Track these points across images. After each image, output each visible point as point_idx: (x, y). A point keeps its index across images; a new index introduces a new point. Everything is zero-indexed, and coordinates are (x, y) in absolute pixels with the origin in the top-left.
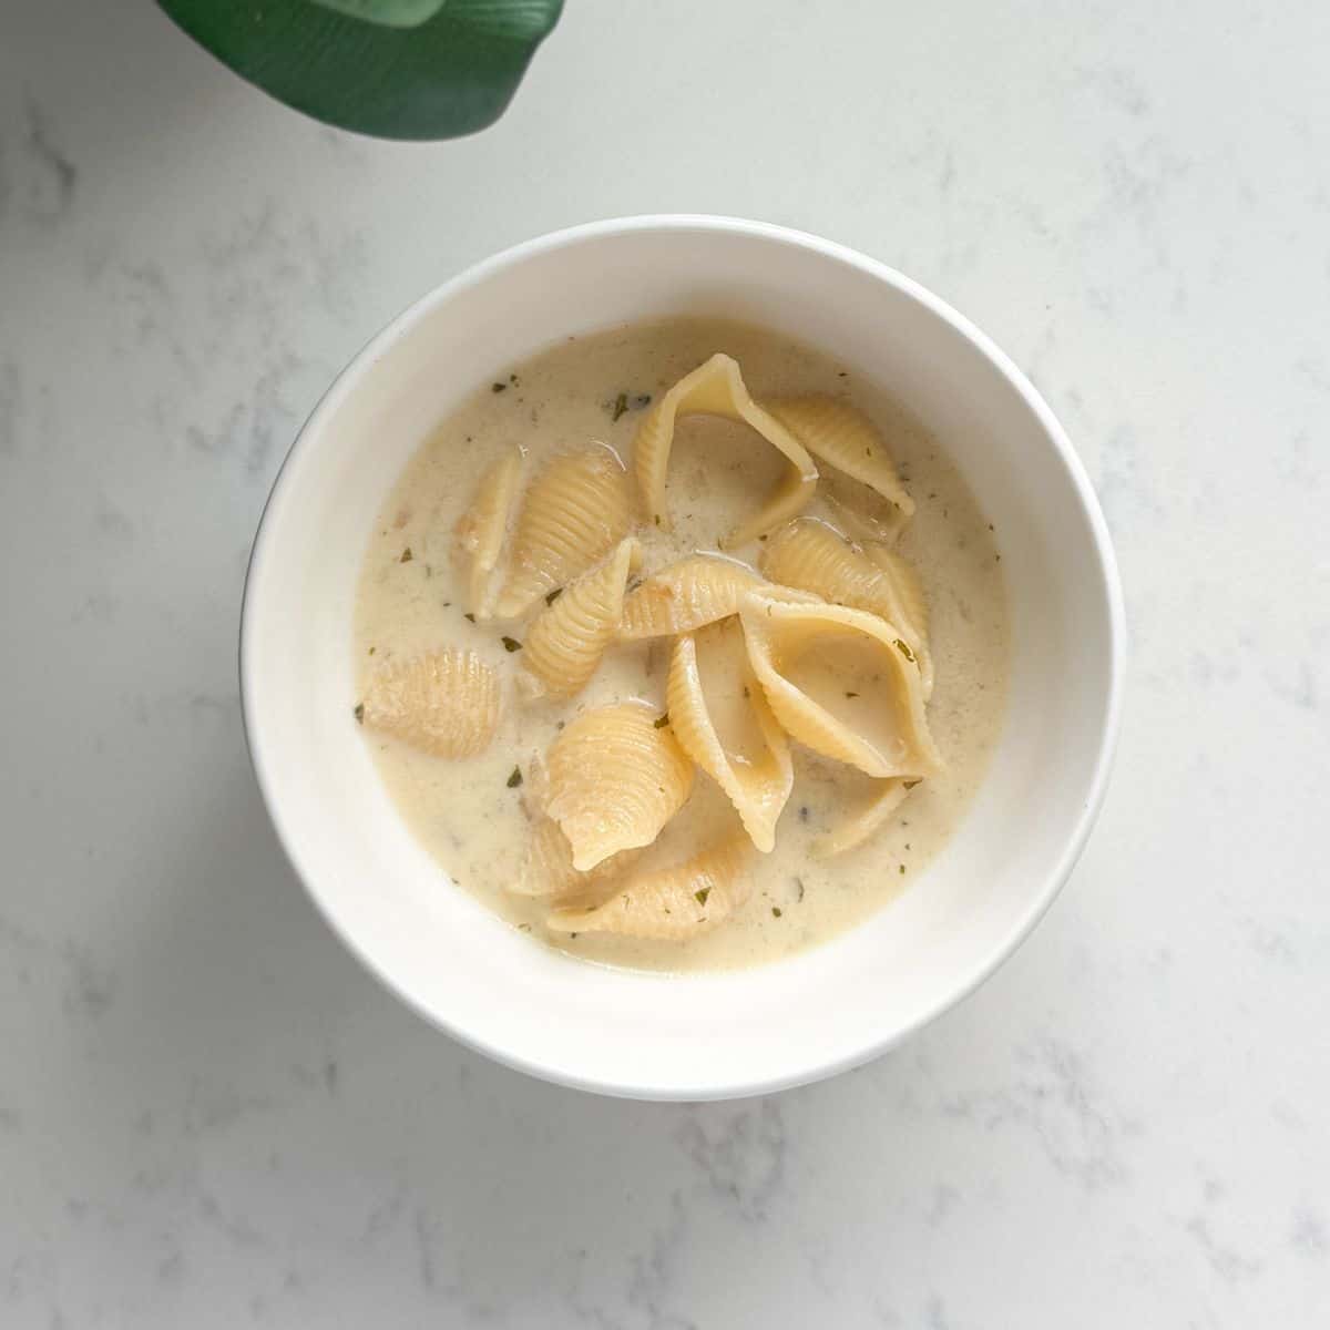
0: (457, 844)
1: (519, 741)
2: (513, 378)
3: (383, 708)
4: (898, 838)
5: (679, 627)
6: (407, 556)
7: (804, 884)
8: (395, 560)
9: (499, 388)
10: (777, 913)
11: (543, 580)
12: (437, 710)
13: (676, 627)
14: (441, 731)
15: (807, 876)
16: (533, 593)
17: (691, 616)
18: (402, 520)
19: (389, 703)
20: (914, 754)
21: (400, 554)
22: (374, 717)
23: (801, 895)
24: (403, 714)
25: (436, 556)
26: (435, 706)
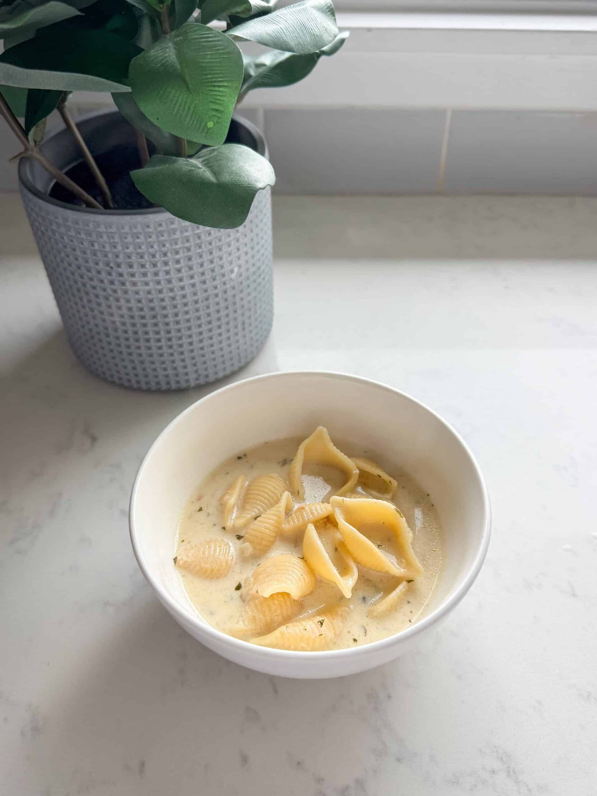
0: (212, 614)
1: (241, 573)
2: (245, 455)
3: (185, 559)
4: (407, 608)
5: (308, 519)
6: (201, 510)
7: (367, 628)
8: (195, 511)
9: (239, 458)
10: (355, 640)
11: (255, 512)
12: (207, 558)
13: (306, 519)
14: (208, 565)
15: (367, 625)
16: (249, 515)
17: (312, 513)
18: (199, 498)
19: (188, 557)
20: (409, 565)
21: (198, 508)
22: (181, 562)
23: (366, 632)
24: (193, 560)
25: (212, 510)
26: (207, 556)
